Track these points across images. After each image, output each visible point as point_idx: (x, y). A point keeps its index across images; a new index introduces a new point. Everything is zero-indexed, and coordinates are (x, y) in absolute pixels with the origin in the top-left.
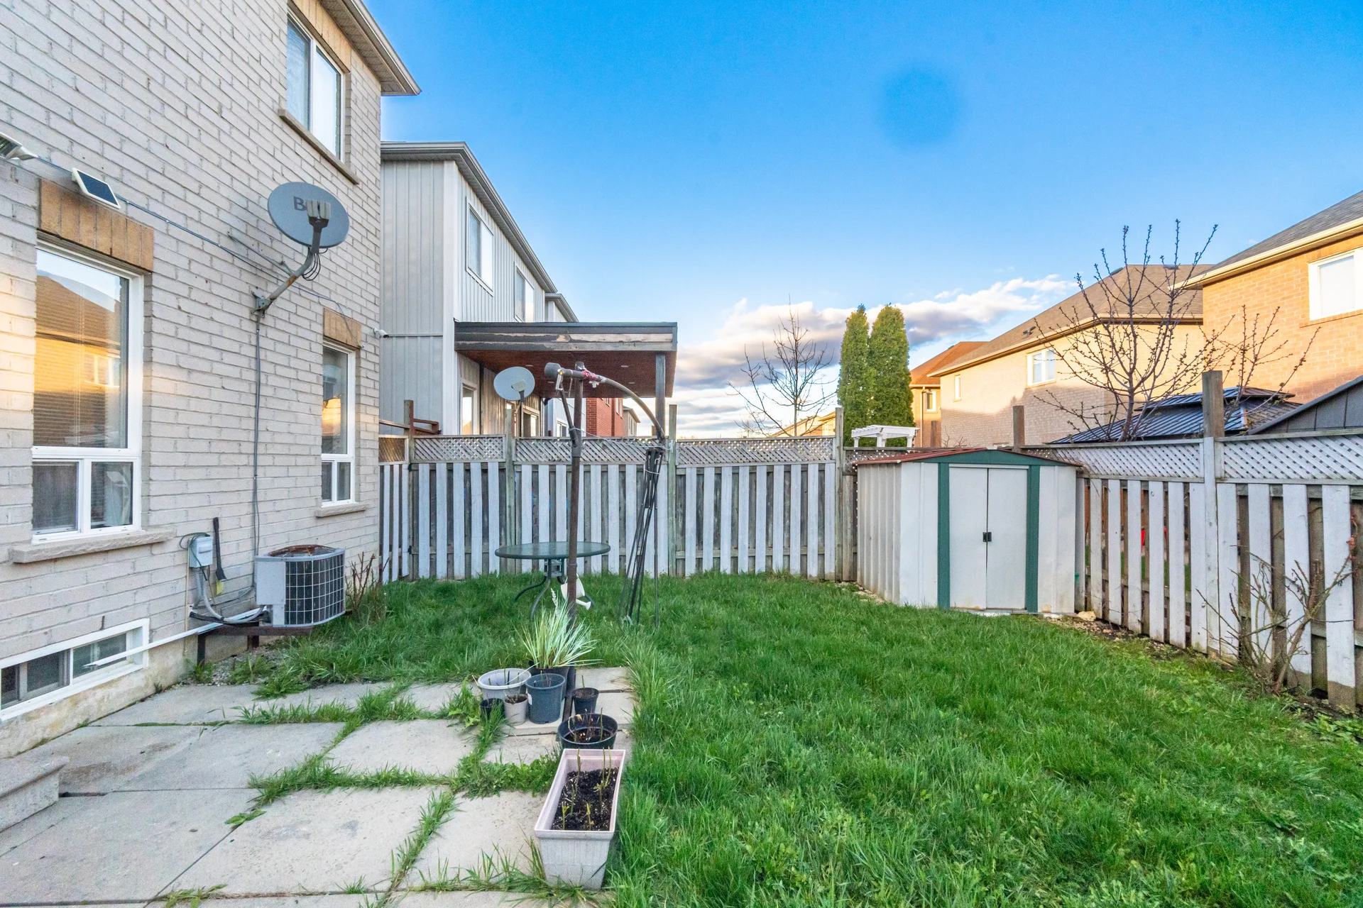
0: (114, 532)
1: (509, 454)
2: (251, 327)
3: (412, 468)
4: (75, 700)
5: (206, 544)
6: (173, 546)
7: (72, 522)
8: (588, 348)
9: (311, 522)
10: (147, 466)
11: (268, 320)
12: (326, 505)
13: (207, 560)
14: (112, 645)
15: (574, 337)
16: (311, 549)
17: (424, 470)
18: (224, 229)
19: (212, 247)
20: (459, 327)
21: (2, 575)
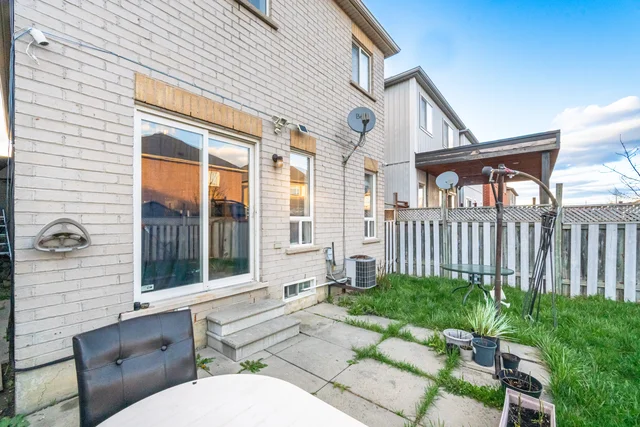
0: (308, 246)
1: (445, 216)
2: (342, 169)
3: (397, 223)
4: (299, 300)
5: (330, 252)
6: (322, 251)
7: (298, 241)
8: (491, 156)
9: (361, 245)
10: (315, 223)
11: (347, 165)
12: (366, 239)
13: (331, 258)
14: (307, 284)
15: (481, 151)
16: (364, 257)
17: (402, 224)
18: (334, 133)
19: (331, 141)
20: (417, 156)
21: (284, 257)
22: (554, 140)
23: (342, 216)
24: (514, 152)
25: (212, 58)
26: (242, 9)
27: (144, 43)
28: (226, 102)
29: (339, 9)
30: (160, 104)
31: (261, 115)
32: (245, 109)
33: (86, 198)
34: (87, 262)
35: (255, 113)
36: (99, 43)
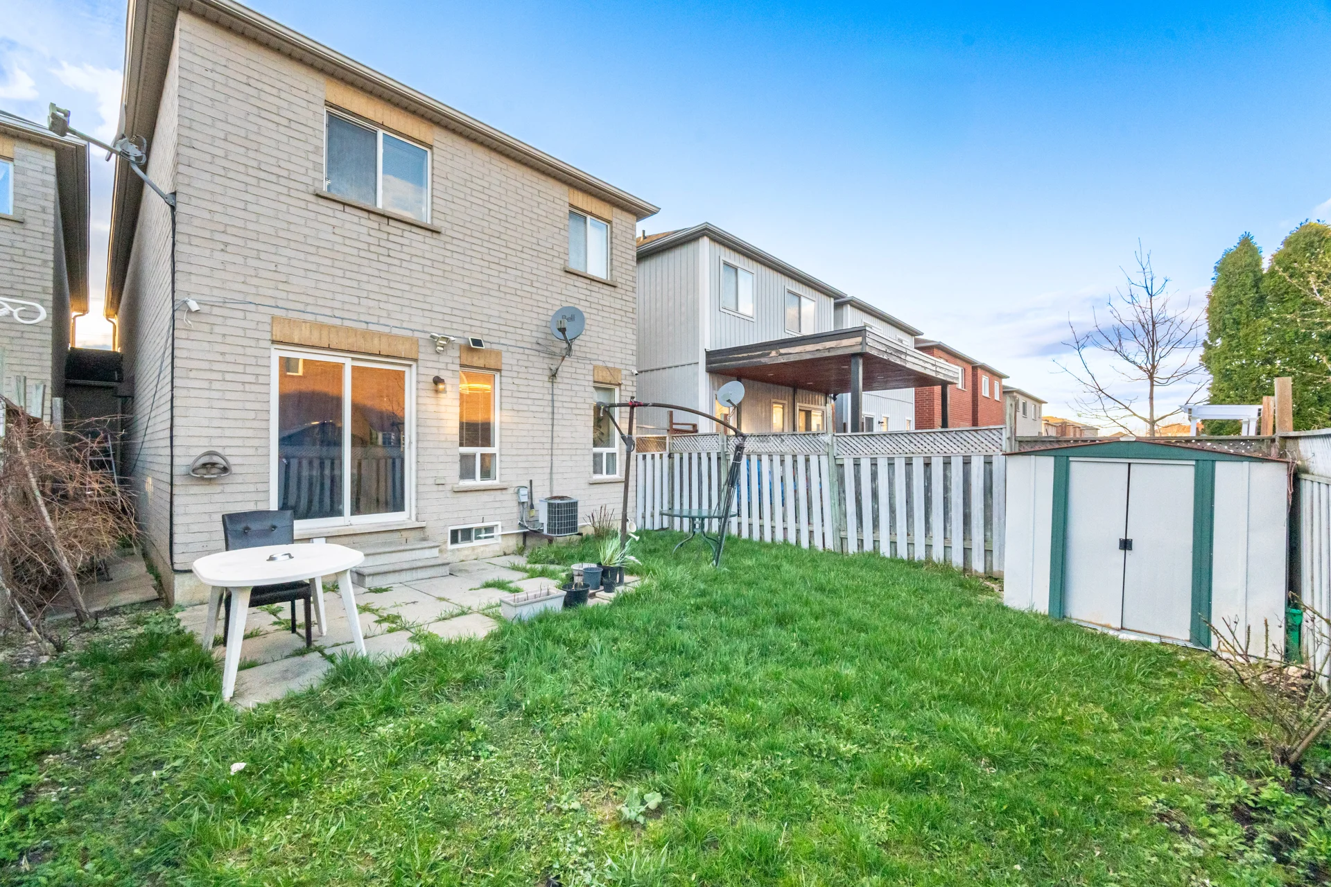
0: (488, 483)
1: (723, 446)
2: (549, 385)
3: (670, 456)
4: (473, 548)
5: (524, 491)
6: (511, 491)
7: (474, 478)
8: (792, 358)
9: (587, 486)
10: (501, 455)
11: (559, 380)
12: (596, 477)
13: (525, 499)
14: (489, 529)
15: (782, 351)
16: (564, 498)
18: (534, 340)
19: (527, 351)
20: (709, 354)
21: (449, 495)
22: (859, 339)
23: (548, 446)
24: (818, 355)
25: (355, 284)
26: (392, 222)
27: (281, 286)
28: (371, 327)
29: (543, 177)
30: (296, 341)
31: (417, 334)
32: (395, 331)
33: (228, 433)
34: (228, 489)
35: (409, 333)
36: (239, 297)
